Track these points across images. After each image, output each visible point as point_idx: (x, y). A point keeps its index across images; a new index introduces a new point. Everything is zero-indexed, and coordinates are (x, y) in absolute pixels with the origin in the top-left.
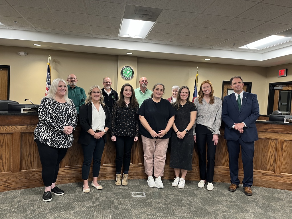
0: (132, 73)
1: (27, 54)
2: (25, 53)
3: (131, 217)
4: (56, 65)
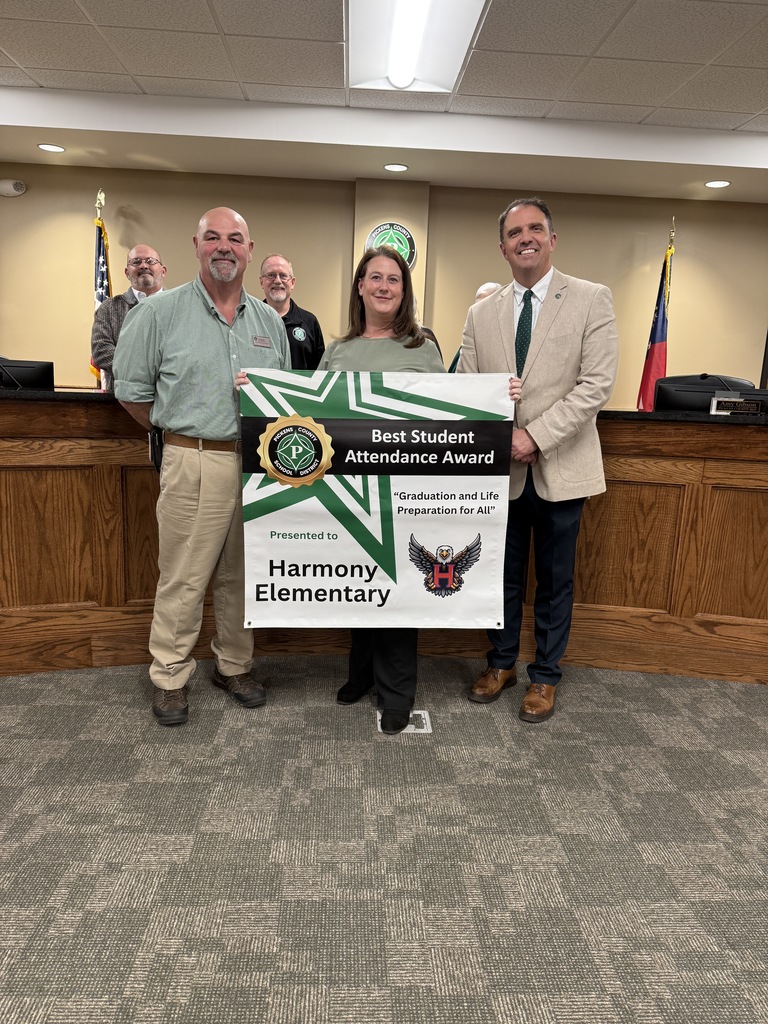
0: (408, 251)
1: (24, 187)
2: (17, 186)
3: (357, 827)
4: (128, 227)
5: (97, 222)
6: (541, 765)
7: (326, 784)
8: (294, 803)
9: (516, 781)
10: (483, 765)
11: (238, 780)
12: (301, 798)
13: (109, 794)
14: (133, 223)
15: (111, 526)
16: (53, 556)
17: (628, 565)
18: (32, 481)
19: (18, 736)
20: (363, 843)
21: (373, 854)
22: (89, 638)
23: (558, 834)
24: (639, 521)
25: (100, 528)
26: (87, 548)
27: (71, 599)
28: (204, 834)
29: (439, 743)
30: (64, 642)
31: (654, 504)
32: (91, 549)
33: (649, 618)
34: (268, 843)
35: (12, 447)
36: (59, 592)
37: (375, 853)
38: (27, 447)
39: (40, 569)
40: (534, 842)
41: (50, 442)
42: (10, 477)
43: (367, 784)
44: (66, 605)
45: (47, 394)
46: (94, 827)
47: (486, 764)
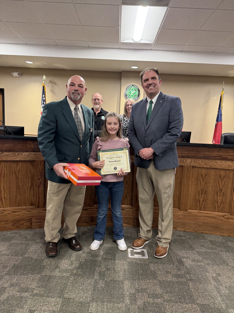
0: (138, 93)
1: (21, 74)
2: (19, 74)
3: (122, 298)
4: (52, 86)
5: (43, 85)
7: (110, 278)
8: (99, 286)
9: (180, 279)
10: (168, 272)
11: (79, 275)
12: (101, 284)
13: (33, 280)
14: (54, 85)
15: (40, 180)
16: (21, 191)
17: (216, 197)
18: (15, 165)
19: (4, 254)
20: (124, 305)
22: (31, 219)
23: (198, 304)
24: (220, 182)
25: (37, 181)
26: (32, 188)
27: (26, 205)
28: (66, 298)
29: (150, 262)
30: (23, 220)
31: (225, 176)
32: (33, 188)
33: (223, 216)
34: (89, 303)
35: (9, 154)
36: (22, 202)
38: (14, 154)
39: (16, 195)
40: (189, 307)
41: (21, 153)
42: (8, 164)
43: (125, 279)
44: (24, 207)
45: (21, 137)
46: (27, 294)
47: (169, 272)
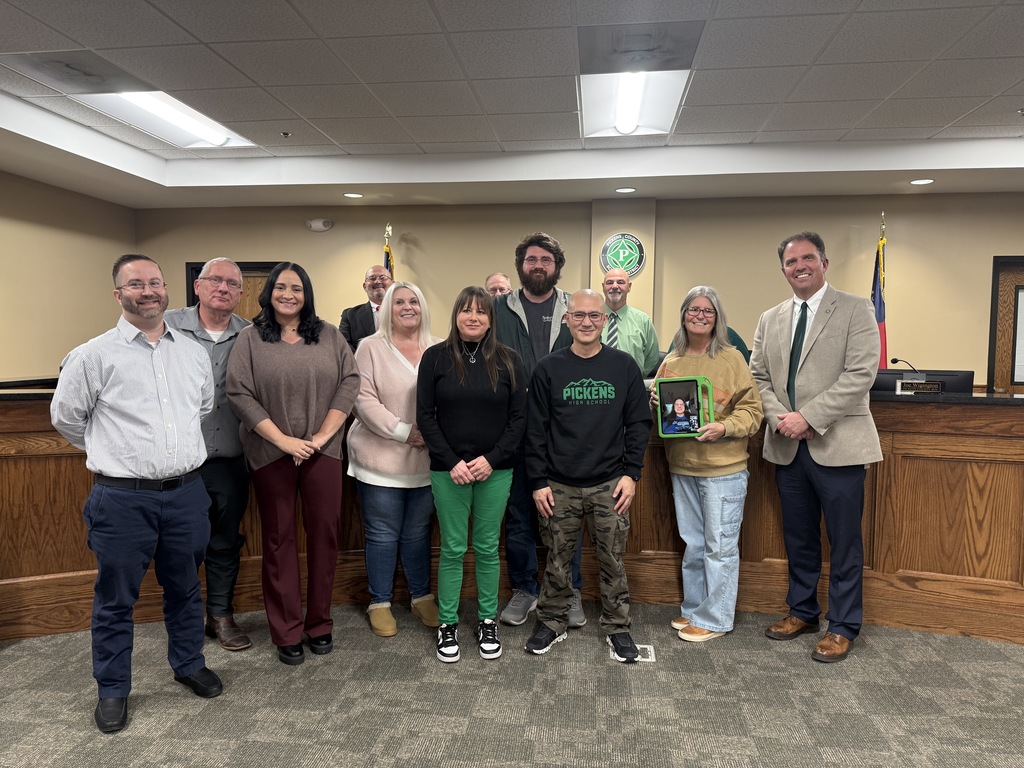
0: (637, 255)
1: (331, 224)
2: (325, 224)
3: (592, 721)
4: (408, 249)
5: (385, 248)
6: (747, 689)
8: (543, 703)
10: (697, 686)
12: (547, 700)
14: (412, 246)
20: (595, 731)
21: (602, 739)
23: (753, 737)
28: (475, 718)
29: (660, 669)
34: (523, 726)
37: (604, 738)
43: (599, 694)
46: (397, 709)
